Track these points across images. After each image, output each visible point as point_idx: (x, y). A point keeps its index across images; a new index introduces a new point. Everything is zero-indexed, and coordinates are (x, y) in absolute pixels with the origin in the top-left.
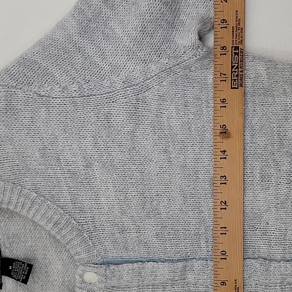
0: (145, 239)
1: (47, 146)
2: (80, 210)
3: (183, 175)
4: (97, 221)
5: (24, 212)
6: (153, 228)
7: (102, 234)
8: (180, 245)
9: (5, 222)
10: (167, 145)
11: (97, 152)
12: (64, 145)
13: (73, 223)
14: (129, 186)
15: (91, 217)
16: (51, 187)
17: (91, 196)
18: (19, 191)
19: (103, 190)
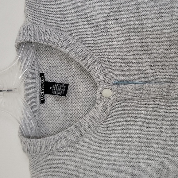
0: (142, 69)
1: (79, 6)
2: (99, 49)
3: (170, 28)
4: (110, 57)
5: (63, 49)
6: (148, 62)
7: (114, 65)
8: (166, 73)
9: (48, 58)
10: (161, 7)
11: (112, 11)
12: (90, 5)
13: (95, 58)
14: (132, 35)
15: (106, 54)
16: (81, 33)
17: (107, 40)
18: (60, 35)
19: (115, 37)
